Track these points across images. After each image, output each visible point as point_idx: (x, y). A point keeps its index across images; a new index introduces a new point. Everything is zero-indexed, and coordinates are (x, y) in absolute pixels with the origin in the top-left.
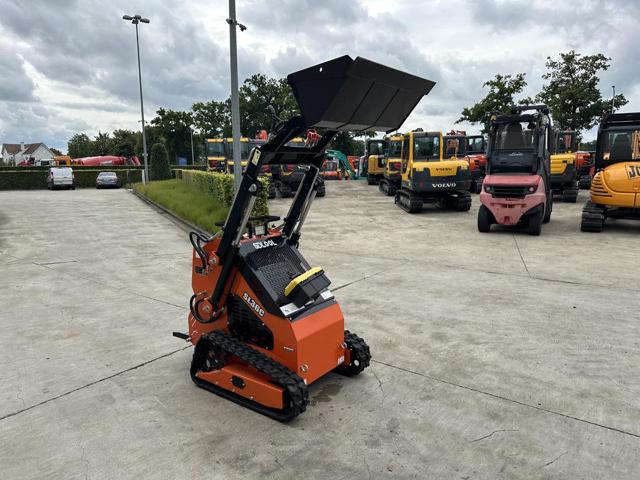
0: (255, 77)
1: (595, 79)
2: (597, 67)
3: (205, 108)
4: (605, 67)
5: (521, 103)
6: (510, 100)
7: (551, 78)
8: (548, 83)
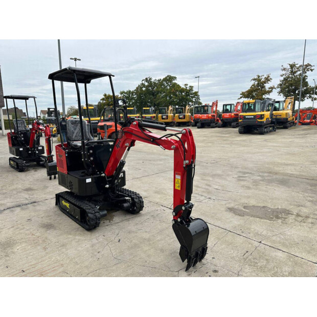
0: (147, 79)
1: (305, 76)
2: (308, 70)
3: (125, 93)
4: (312, 70)
5: (269, 88)
6: (263, 87)
7: (284, 76)
8: (282, 78)
